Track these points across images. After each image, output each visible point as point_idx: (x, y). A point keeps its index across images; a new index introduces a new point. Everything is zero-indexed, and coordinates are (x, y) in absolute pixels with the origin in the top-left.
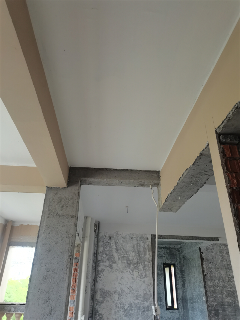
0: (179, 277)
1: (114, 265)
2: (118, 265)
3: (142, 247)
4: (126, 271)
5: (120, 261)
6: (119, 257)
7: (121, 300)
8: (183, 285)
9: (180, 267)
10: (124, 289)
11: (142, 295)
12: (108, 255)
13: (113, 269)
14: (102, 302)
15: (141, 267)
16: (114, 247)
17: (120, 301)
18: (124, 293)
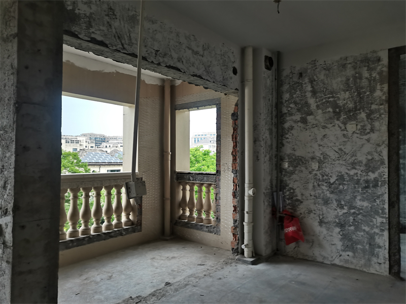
1: (309, 118)
2: (317, 118)
3: (367, 78)
4: (332, 125)
5: (320, 111)
6: (319, 103)
7: (324, 169)
10: (328, 154)
11: (364, 163)
12: (298, 104)
13: (308, 124)
14: (292, 173)
15: (363, 115)
16: (309, 88)
17: (321, 172)
18: (329, 160)
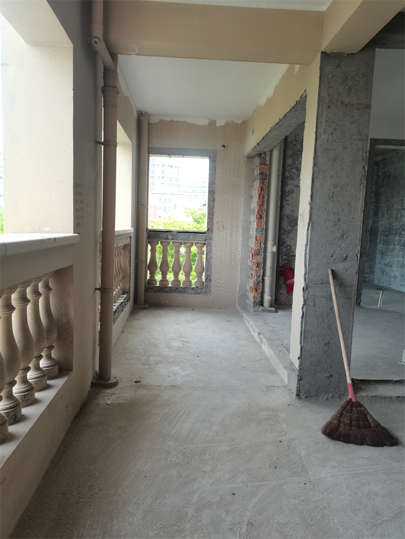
0: (372, 202)
8: (375, 213)
9: (375, 188)
14: (290, 232)
